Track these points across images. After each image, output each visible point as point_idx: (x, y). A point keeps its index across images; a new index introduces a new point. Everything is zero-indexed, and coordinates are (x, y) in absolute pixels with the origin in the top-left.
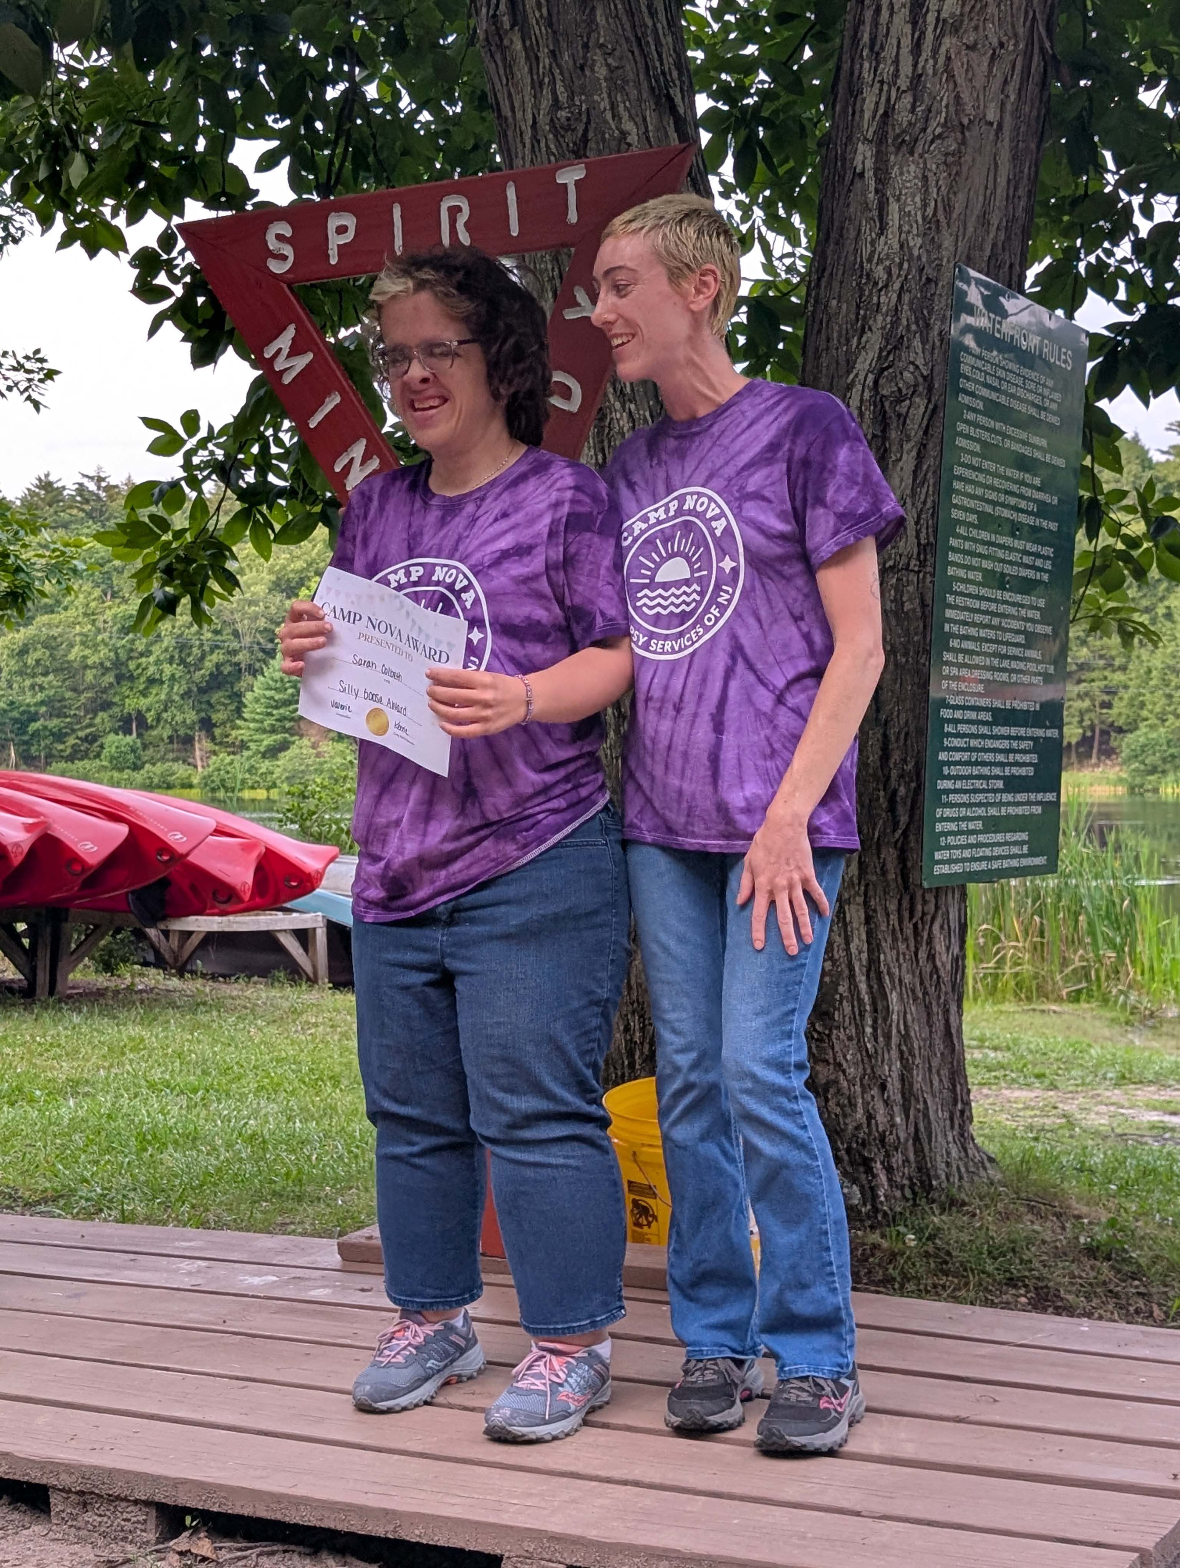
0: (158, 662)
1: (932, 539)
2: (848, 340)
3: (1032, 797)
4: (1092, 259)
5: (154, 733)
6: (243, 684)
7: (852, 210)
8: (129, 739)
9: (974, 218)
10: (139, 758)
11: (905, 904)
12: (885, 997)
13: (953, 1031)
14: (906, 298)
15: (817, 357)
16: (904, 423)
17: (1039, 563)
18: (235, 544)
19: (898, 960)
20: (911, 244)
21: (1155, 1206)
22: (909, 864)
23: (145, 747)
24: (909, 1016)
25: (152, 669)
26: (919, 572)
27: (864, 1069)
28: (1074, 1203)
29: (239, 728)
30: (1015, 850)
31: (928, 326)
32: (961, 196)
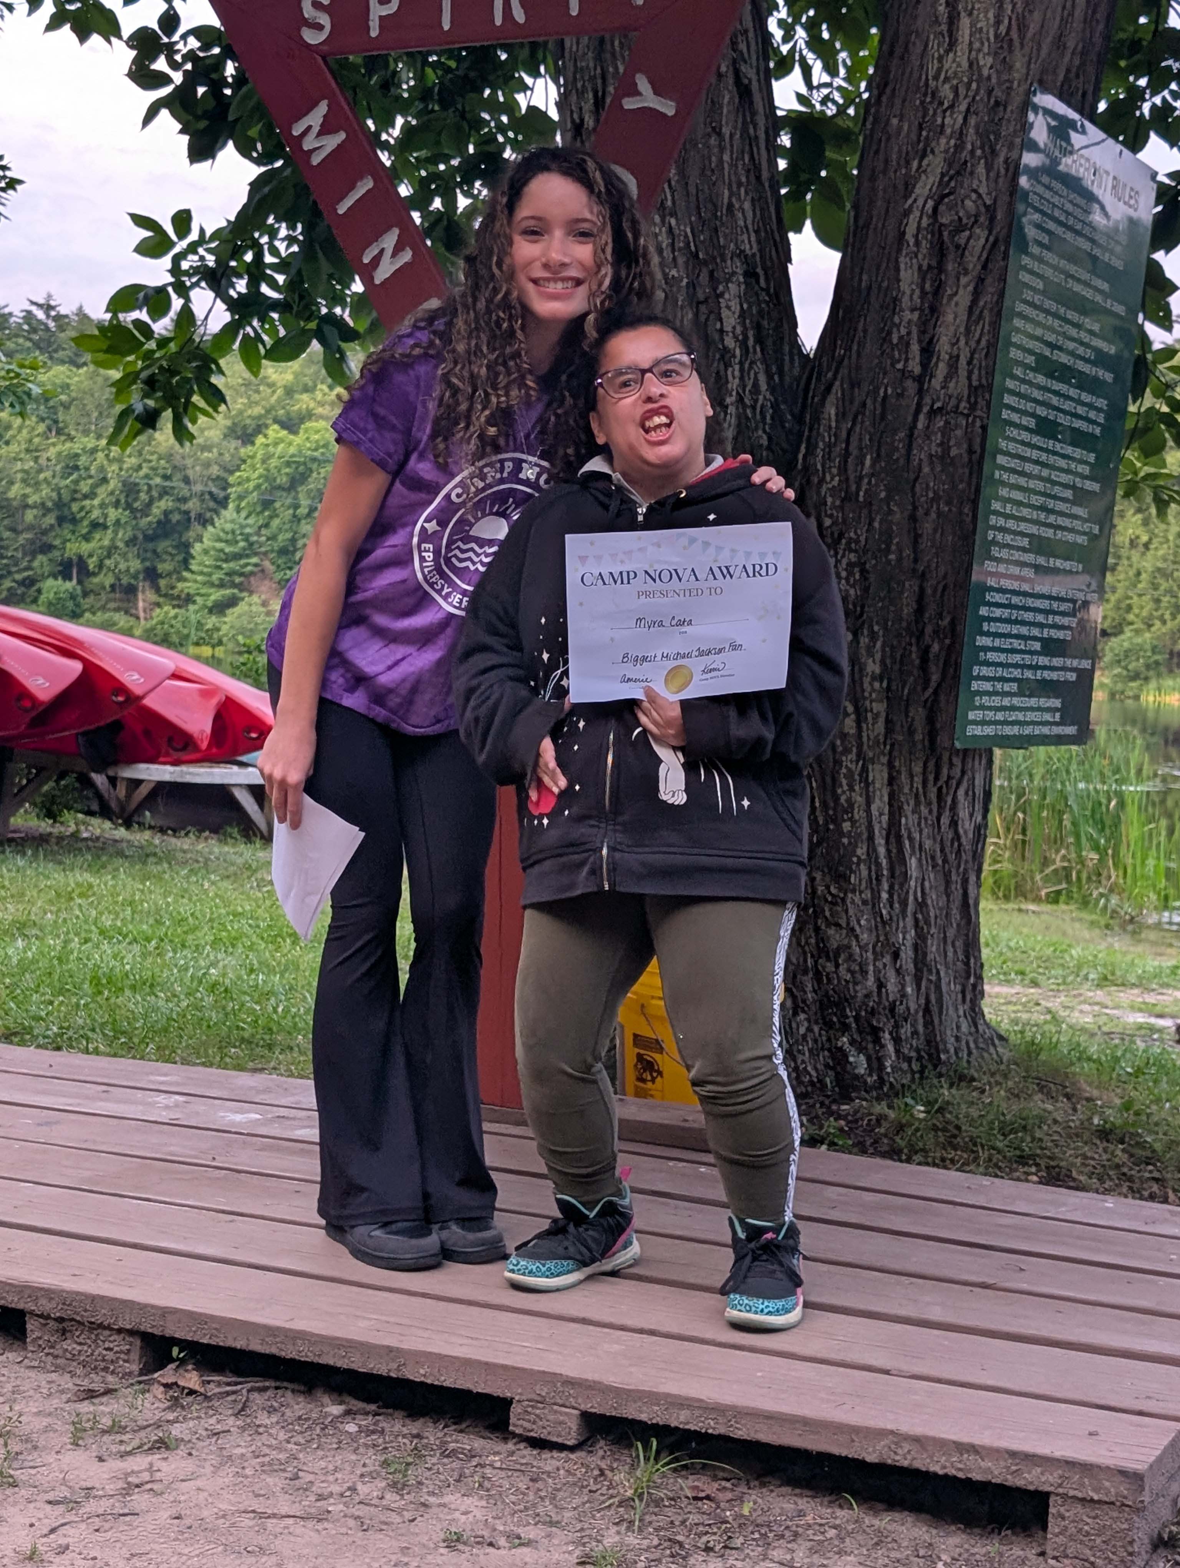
0: (103, 506)
1: (984, 382)
2: (908, 163)
3: (1069, 662)
4: (1158, 100)
5: (96, 580)
6: (191, 534)
7: (919, 22)
8: (69, 585)
9: (1049, 39)
10: (78, 605)
11: (931, 765)
12: (903, 862)
13: (971, 902)
14: (972, 121)
15: (873, 179)
16: (963, 255)
17: (1092, 415)
18: (223, 356)
19: (919, 824)
20: (981, 63)
21: (1164, 1096)
22: (938, 726)
23: (85, 594)
24: (927, 884)
25: (96, 514)
26: (968, 416)
27: (878, 936)
28: (1085, 1086)
29: (185, 580)
30: (1048, 717)
31: (993, 152)
32: (1037, 16)
